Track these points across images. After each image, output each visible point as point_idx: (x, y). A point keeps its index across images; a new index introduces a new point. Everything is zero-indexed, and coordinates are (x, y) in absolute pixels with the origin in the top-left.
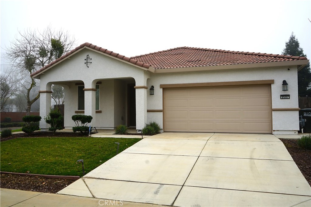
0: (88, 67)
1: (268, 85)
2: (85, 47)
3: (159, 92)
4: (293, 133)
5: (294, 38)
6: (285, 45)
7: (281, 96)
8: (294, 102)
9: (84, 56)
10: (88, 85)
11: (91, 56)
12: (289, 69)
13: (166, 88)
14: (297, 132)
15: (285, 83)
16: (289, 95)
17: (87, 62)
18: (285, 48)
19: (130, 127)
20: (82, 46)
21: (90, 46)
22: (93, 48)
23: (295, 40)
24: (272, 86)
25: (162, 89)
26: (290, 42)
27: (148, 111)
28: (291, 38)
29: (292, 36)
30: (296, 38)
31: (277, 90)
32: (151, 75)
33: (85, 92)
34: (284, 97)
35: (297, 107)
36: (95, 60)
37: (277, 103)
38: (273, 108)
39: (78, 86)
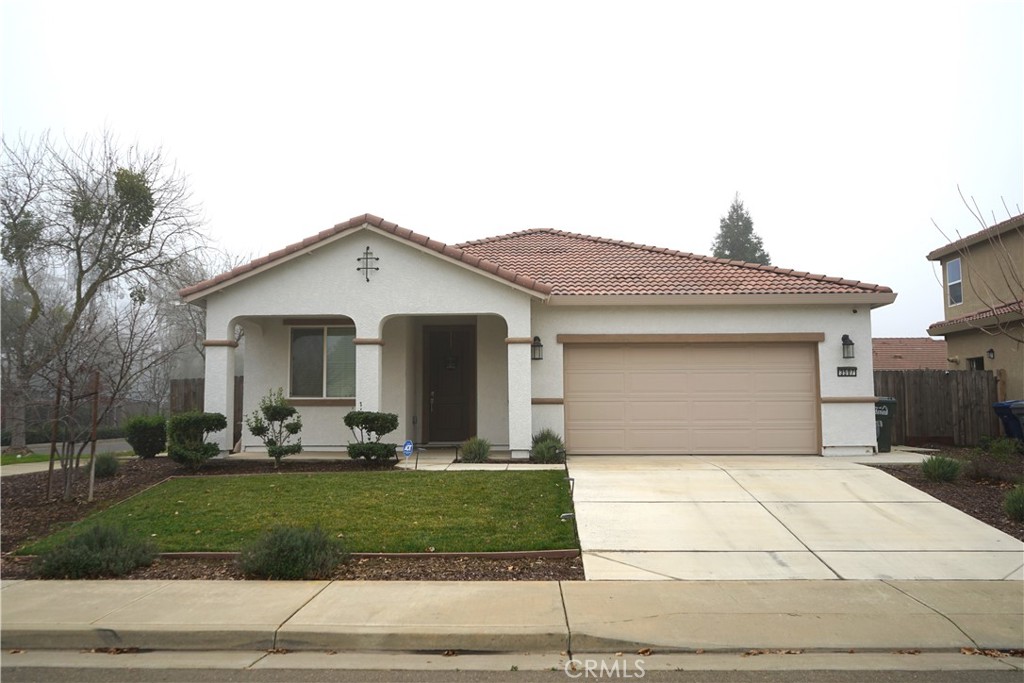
0: (368, 280)
1: (810, 344)
2: (365, 226)
3: (554, 352)
4: (863, 452)
5: (740, 207)
6: (720, 224)
7: (839, 369)
8: (864, 384)
9: (358, 249)
10: (368, 328)
11: (377, 250)
12: (855, 312)
13: (572, 345)
14: (871, 451)
15: (846, 341)
16: (855, 369)
17: (367, 266)
18: (720, 232)
19: (431, 444)
20: (355, 223)
21: (379, 224)
22: (389, 232)
23: (742, 215)
24: (821, 347)
25: (561, 347)
26: (731, 217)
27: (535, 402)
28: (733, 207)
29: (736, 201)
30: (745, 207)
31: (829, 355)
32: (539, 309)
33: (359, 349)
34: (846, 371)
35: (871, 394)
36: (390, 262)
37: (832, 385)
38: (823, 396)
39: (290, 327)
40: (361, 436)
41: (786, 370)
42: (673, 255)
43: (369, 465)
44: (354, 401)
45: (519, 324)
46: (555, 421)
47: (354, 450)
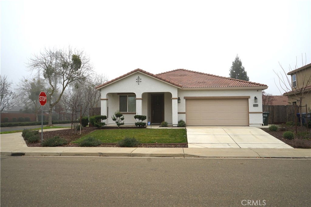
0: (139, 84)
1: (247, 99)
2: (138, 71)
3: (183, 101)
4: (259, 125)
5: (238, 58)
7: (254, 105)
8: (260, 109)
9: (136, 77)
10: (139, 96)
11: (141, 77)
12: (258, 91)
13: (187, 99)
14: (262, 125)
15: (256, 98)
16: (258, 105)
17: (138, 81)
20: (135, 71)
21: (141, 71)
22: (144, 73)
23: (239, 61)
24: (249, 99)
25: (185, 100)
26: (235, 61)
27: (178, 113)
28: (236, 59)
31: (251, 101)
32: (180, 91)
33: (137, 100)
34: (255, 106)
35: (262, 111)
36: (143, 79)
37: (252, 109)
38: (249, 111)
39: (119, 95)
40: (138, 121)
41: (240, 105)
42: (214, 76)
43: (140, 127)
44: (136, 113)
45: (175, 94)
46: (183, 118)
47: (137, 124)
